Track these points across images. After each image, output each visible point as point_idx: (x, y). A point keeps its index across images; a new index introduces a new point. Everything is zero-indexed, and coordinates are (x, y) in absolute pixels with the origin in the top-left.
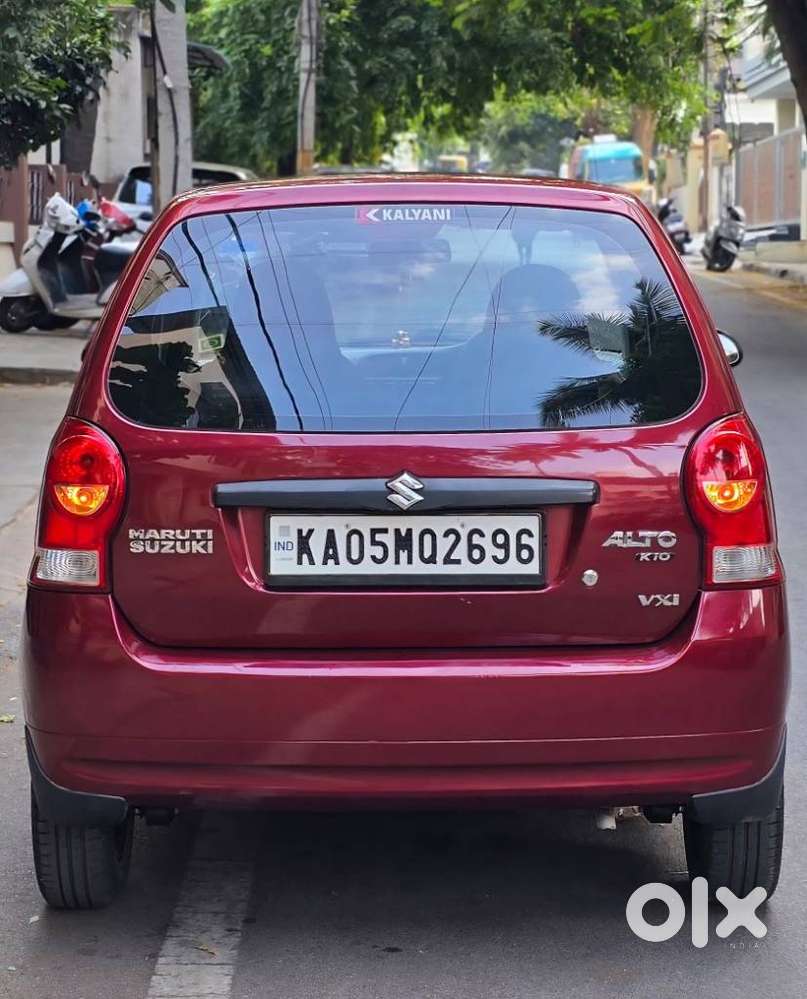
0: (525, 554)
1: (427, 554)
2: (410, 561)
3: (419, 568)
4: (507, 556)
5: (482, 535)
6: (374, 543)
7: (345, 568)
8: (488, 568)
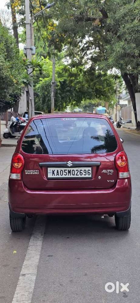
0: (89, 174)
1: (73, 174)
2: (70, 175)
3: (72, 176)
4: (86, 174)
5: (82, 171)
6: (65, 172)
7: (60, 176)
8: (83, 176)
